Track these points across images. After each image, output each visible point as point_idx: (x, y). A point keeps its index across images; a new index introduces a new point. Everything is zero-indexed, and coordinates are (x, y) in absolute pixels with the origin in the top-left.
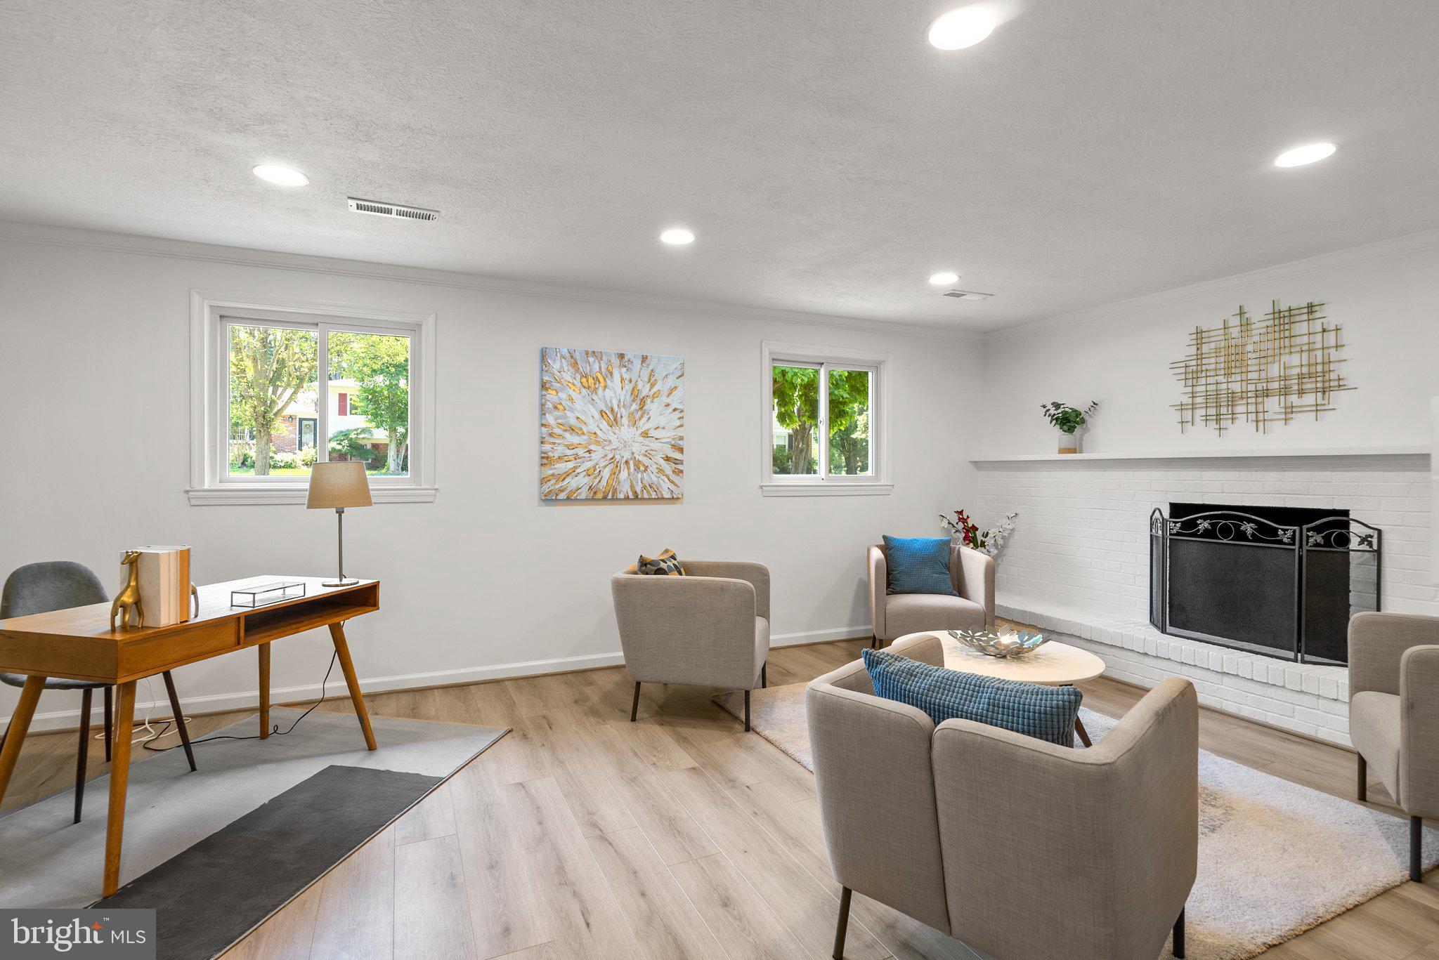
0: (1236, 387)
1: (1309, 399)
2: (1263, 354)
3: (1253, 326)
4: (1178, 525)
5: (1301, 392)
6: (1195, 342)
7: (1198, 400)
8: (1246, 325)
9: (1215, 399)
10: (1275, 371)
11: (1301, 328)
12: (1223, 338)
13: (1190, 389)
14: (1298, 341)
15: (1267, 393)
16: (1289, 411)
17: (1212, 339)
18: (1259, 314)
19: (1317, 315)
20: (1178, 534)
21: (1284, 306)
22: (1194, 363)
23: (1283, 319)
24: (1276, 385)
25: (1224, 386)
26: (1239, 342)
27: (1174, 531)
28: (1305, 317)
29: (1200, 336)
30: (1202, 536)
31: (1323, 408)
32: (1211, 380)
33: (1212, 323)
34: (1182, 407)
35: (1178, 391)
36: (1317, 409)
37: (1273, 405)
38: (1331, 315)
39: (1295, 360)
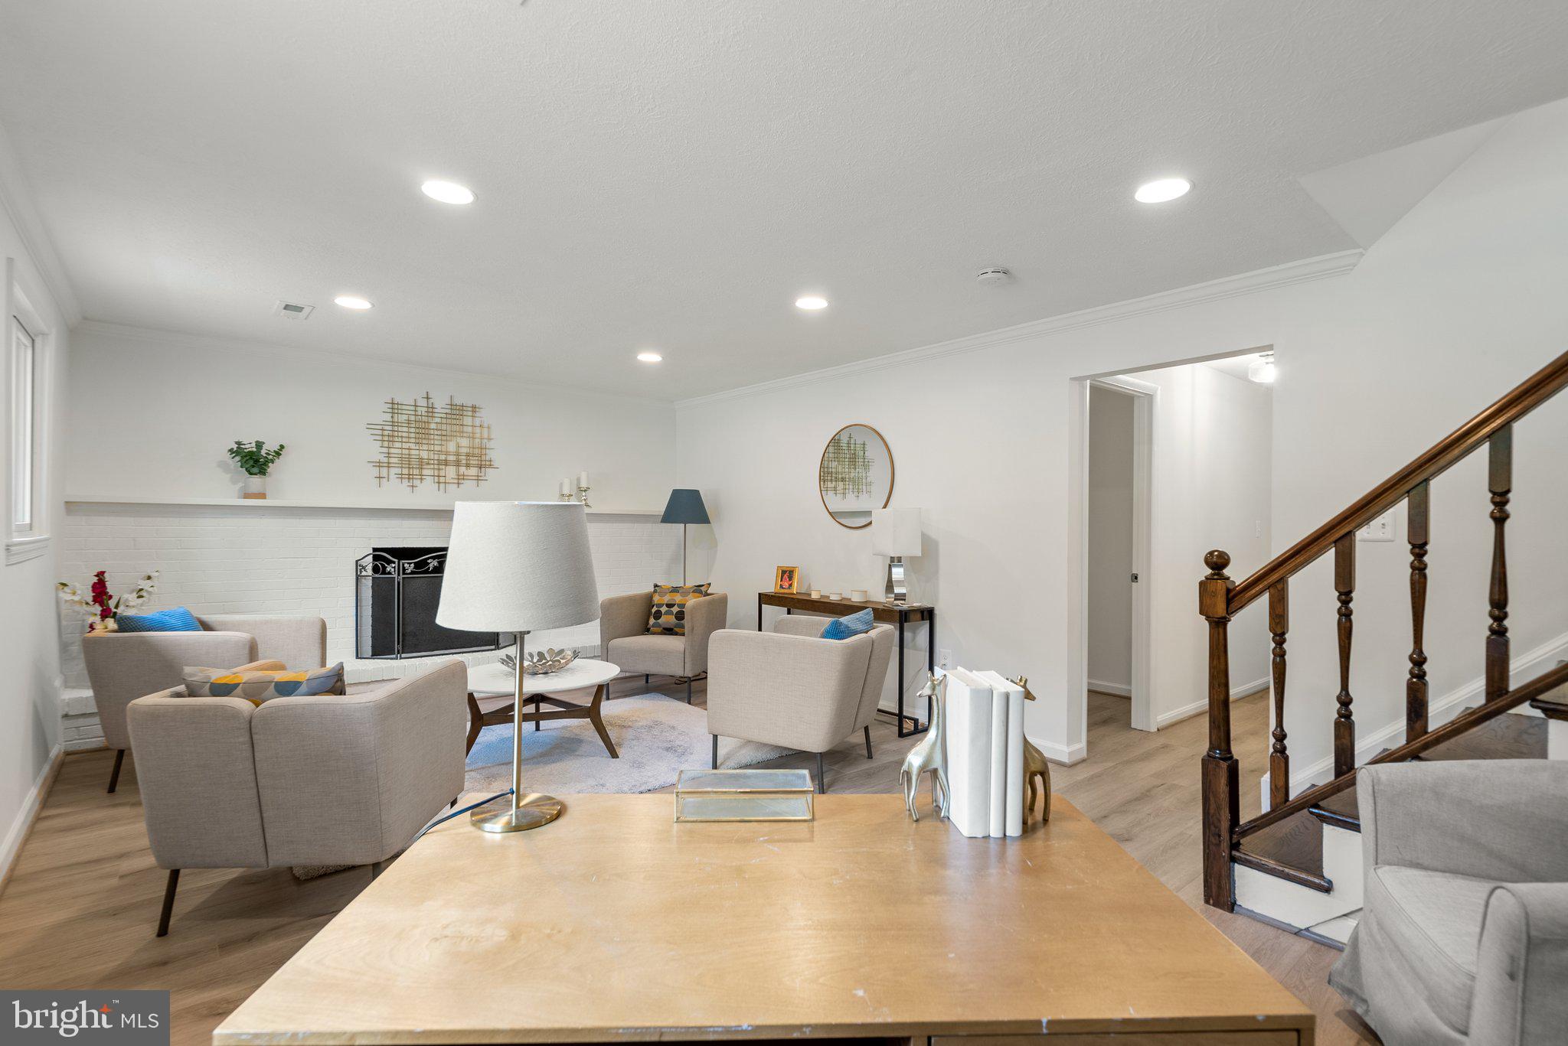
0: (424, 455)
1: (473, 471)
2: (444, 433)
3: (436, 410)
4: (412, 565)
5: (468, 466)
6: (390, 410)
7: (392, 460)
8: (431, 409)
9: (406, 461)
10: (451, 447)
11: (468, 421)
12: (413, 413)
13: (385, 450)
14: (466, 429)
15: (446, 463)
16: (460, 479)
17: (404, 412)
18: (440, 403)
19: (477, 414)
20: (412, 573)
21: (458, 401)
22: (390, 428)
23: (457, 411)
24: (452, 458)
25: (413, 452)
26: (425, 419)
27: (409, 571)
28: (470, 414)
29: (394, 407)
30: (432, 572)
31: (482, 478)
32: (405, 446)
33: (405, 398)
34: (379, 465)
35: (375, 451)
36: (478, 479)
37: (451, 472)
38: (486, 416)
39: (464, 442)
